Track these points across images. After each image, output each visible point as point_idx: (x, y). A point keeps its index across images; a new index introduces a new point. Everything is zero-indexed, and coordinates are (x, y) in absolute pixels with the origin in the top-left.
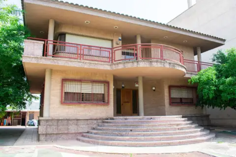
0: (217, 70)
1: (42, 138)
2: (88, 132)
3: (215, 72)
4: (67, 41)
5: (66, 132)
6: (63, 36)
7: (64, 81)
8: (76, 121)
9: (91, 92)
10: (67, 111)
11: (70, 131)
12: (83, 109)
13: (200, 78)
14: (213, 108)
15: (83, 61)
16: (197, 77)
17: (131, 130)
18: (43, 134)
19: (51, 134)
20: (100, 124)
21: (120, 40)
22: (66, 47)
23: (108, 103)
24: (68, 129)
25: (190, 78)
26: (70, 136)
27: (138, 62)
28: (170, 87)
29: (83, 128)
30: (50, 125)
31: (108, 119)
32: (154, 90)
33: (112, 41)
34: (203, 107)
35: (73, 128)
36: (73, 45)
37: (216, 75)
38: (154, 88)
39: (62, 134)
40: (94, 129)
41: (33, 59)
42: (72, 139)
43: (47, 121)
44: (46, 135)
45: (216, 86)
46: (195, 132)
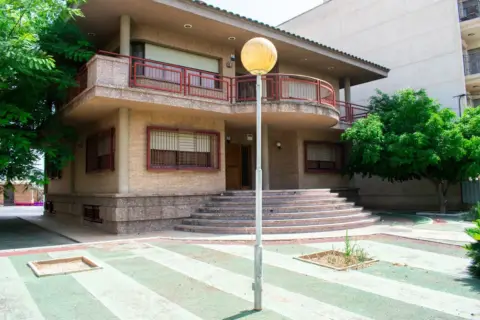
0: (382, 121)
1: (121, 228)
2: (191, 217)
3: (379, 123)
4: (147, 57)
5: (158, 217)
6: (139, 47)
7: (150, 129)
8: (172, 200)
9: (192, 150)
10: (156, 181)
11: (165, 216)
12: (180, 178)
13: (358, 132)
14: (370, 177)
15: (190, 98)
16: (355, 130)
17: (272, 211)
18: (122, 222)
19: (135, 221)
20: (210, 203)
21: (232, 59)
22: (147, 69)
23: (219, 168)
24: (161, 212)
25: (343, 131)
26: (164, 224)
27: (278, 104)
28: (306, 144)
29: (185, 210)
30: (133, 207)
31: (219, 195)
32: (279, 148)
33: (220, 60)
34: (352, 175)
35: (168, 211)
36: (158, 65)
37: (381, 127)
38: (279, 145)
39: (152, 220)
40: (200, 211)
41: (114, 92)
42: (167, 228)
43: (128, 199)
44: (128, 222)
45: (382, 145)
46: (357, 212)
